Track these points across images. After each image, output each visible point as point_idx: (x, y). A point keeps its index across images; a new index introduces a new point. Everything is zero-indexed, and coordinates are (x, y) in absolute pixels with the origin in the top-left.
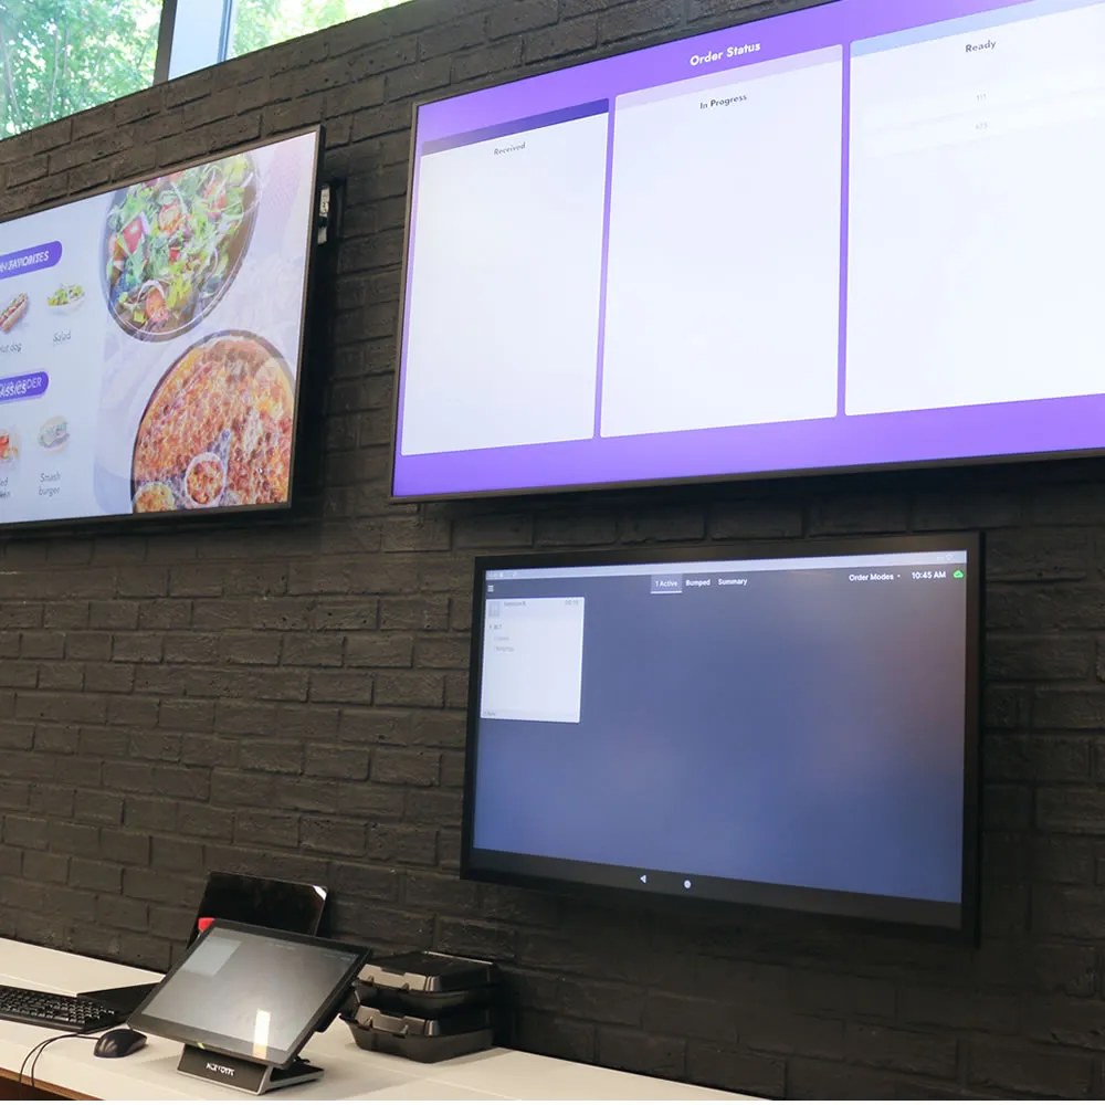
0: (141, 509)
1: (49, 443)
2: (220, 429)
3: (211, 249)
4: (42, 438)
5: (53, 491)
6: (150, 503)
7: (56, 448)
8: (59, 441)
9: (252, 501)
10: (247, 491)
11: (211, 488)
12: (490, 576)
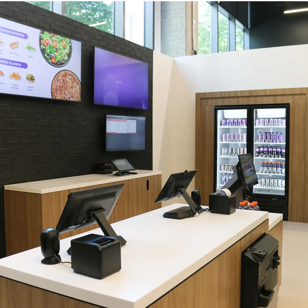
0: (54, 98)
1: (29, 80)
2: (68, 87)
3: (64, 53)
4: (27, 78)
5: (31, 90)
6: (56, 97)
7: (31, 81)
8: (32, 80)
9: (75, 100)
10: (74, 98)
11: (67, 97)
12: (107, 116)
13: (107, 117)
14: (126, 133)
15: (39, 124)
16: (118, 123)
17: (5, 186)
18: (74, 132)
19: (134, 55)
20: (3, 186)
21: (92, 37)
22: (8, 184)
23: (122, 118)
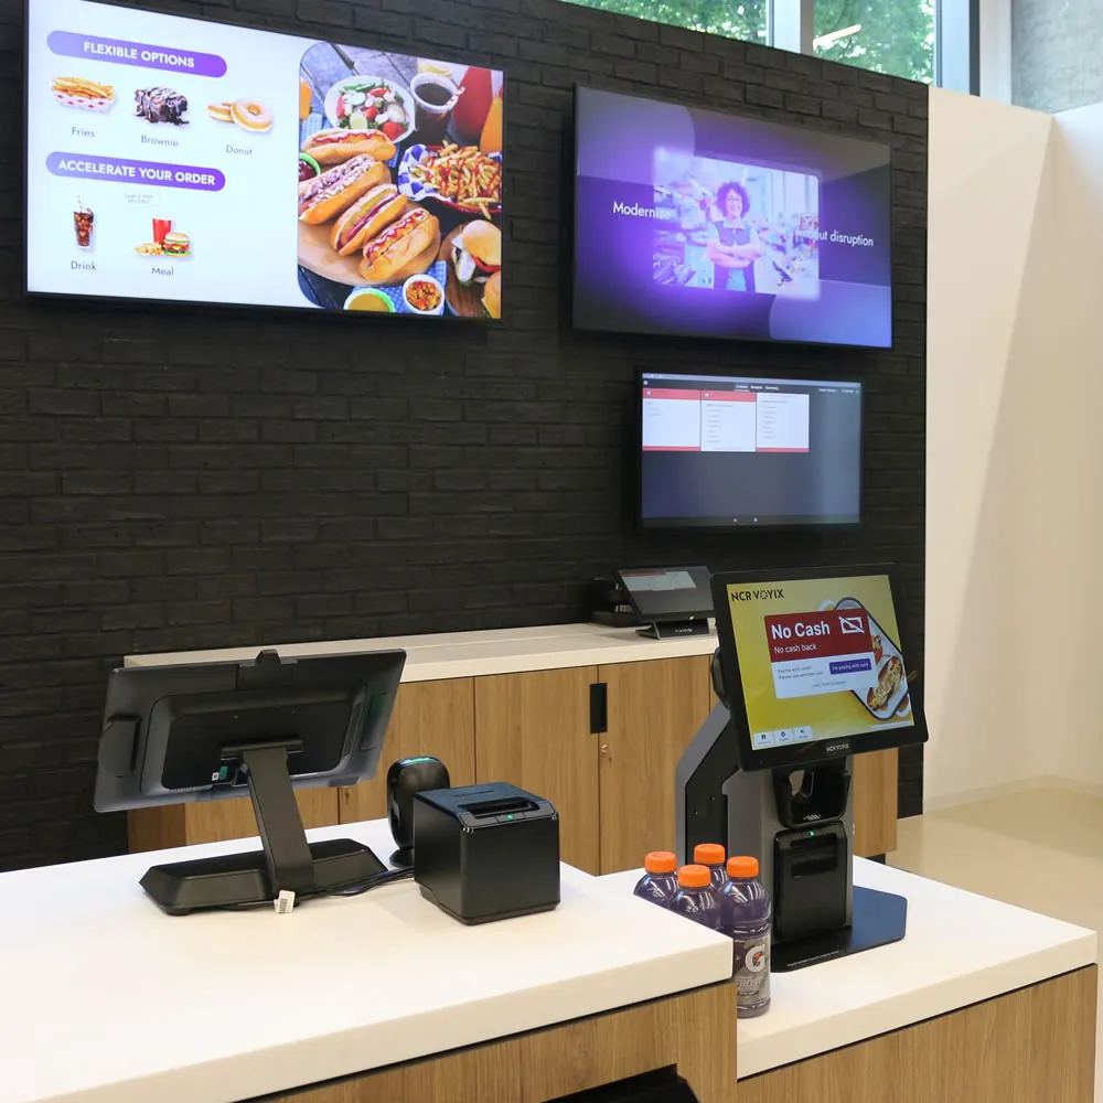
12: (645, 376)
13: (646, 383)
14: (754, 450)
15: (297, 416)
16: (704, 408)
17: (126, 657)
18: (482, 445)
19: (816, 112)
20: (119, 659)
21: (574, 48)
22: (145, 650)
23: (730, 387)
